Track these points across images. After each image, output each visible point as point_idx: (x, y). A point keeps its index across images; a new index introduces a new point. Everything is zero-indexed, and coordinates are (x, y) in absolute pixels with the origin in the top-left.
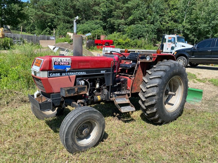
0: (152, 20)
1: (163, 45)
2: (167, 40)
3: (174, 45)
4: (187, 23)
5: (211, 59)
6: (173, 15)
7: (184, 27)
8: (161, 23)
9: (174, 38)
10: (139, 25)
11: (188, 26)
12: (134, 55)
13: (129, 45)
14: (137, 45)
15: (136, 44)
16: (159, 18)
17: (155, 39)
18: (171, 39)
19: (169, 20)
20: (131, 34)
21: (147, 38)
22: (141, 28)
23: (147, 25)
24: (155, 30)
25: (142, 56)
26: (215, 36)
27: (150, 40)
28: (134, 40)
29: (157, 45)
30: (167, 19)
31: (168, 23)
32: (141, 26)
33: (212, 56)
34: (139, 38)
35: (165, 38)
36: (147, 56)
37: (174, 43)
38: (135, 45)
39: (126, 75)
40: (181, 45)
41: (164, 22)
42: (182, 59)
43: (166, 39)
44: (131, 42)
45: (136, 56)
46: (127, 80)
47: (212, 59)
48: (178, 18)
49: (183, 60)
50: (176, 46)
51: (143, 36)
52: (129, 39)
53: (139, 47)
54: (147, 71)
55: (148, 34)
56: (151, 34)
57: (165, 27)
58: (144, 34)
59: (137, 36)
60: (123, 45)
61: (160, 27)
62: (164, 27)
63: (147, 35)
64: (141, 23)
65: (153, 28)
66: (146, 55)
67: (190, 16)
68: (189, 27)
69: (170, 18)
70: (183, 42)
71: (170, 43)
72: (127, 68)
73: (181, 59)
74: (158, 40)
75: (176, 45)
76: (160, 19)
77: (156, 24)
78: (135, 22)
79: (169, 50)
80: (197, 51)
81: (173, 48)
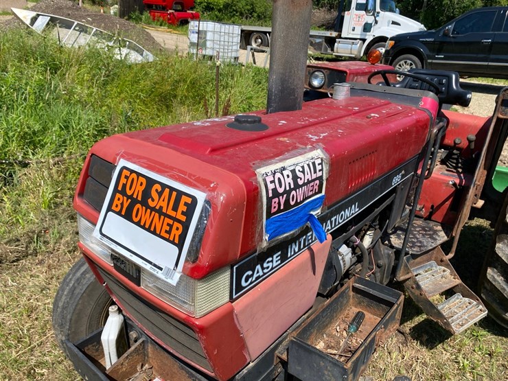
1: (342, 18)
2: (353, 5)
3: (370, 19)
5: (486, 63)
13: (234, 10)
14: (254, 11)
15: (252, 9)
18: (364, 2)
33: (492, 56)
37: (373, 15)
38: (248, 10)
40: (389, 21)
42: (409, 62)
47: (490, 64)
49: (411, 64)
50: (376, 22)
53: (259, 17)
60: (220, 11)
71: (364, 12)
73: (406, 62)
75: (377, 19)
79: (358, 33)
80: (452, 40)
81: (367, 28)
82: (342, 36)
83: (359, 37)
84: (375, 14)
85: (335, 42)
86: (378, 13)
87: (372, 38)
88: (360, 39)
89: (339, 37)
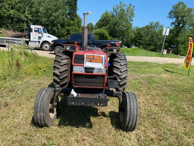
2: (33, 30)
3: (40, 35)
4: (29, 14)
6: (13, 4)
7: (27, 17)
8: (1, 10)
9: (41, 29)
11: (30, 17)
18: (37, 29)
19: (9, 8)
25: (110, 49)
26: (53, 29)
35: (31, 28)
40: (47, 36)
41: (5, 9)
50: (43, 36)
61: (1, 13)
62: (5, 14)
67: (32, 9)
68: (32, 18)
69: (11, 6)
71: (37, 33)
73: (58, 48)
79: (37, 39)
80: (71, 42)
81: (40, 38)
82: (31, 40)
83: (37, 41)
84: (42, 34)
85: (29, 42)
86: (43, 33)
87: (42, 41)
88: (38, 42)
89: (30, 41)
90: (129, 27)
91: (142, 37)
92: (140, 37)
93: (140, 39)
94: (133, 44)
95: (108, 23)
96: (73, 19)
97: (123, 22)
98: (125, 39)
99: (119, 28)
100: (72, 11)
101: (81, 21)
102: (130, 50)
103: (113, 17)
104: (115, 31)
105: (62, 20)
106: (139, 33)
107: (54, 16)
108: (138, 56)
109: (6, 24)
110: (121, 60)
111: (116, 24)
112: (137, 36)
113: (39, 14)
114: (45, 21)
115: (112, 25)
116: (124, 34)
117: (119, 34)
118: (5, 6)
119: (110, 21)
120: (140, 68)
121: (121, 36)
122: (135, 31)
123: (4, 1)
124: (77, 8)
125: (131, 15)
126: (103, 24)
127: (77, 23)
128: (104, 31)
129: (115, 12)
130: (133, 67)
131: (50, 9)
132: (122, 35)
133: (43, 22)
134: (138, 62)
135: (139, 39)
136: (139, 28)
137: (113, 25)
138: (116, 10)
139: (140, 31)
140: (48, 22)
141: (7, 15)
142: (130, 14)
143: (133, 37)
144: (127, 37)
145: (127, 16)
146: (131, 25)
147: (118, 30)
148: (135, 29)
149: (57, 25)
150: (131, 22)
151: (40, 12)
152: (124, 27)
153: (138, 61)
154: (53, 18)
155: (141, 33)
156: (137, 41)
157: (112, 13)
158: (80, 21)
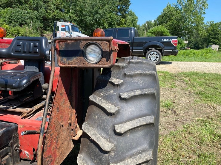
0: (35, 6)
1: (56, 34)
3: (68, 35)
4: (73, 14)
6: (58, 4)
7: (71, 17)
8: (46, 11)
9: (69, 26)
10: (19, 9)
11: (74, 17)
12: (30, 44)
14: (19, 33)
16: (44, 4)
17: (41, 28)
19: (54, 9)
20: (9, 19)
21: (32, 27)
22: (22, 14)
23: (29, 11)
24: (41, 18)
25: (67, 45)
27: (35, 29)
28: (15, 27)
29: (45, 35)
30: (52, 7)
31: (53, 11)
32: (21, 11)
34: (20, 25)
35: (57, 25)
36: (88, 45)
37: (69, 33)
38: (16, 33)
39: (11, 109)
41: (49, 10)
43: (58, 27)
44: (11, 30)
45: (36, 46)
46: (16, 129)
48: (64, 7)
50: (71, 36)
51: (26, 23)
52: (7, 26)
53: (22, 36)
54: (92, 98)
55: (33, 21)
56: (36, 22)
57: (51, 16)
58: (28, 21)
59: (18, 22)
61: (46, 15)
62: (49, 15)
63: (31, 23)
64: (20, 7)
65: (37, 15)
66: (85, 43)
67: (76, 7)
68: (76, 18)
69: (56, 6)
70: (78, 32)
71: (65, 32)
72: (12, 87)
74: (45, 30)
75: (71, 34)
76: (45, 6)
77: (40, 11)
78: (13, 4)
90: (199, 22)
91: (219, 35)
92: (215, 35)
93: (215, 38)
94: (205, 44)
95: (169, 19)
96: (125, 16)
97: (190, 16)
98: (194, 39)
99: (185, 24)
100: (124, 6)
101: (137, 18)
102: (199, 53)
103: (176, 10)
104: (179, 29)
105: (110, 17)
106: (213, 31)
107: (99, 13)
108: (211, 62)
109: (51, 27)
110: (125, 100)
111: (181, 20)
112: (210, 34)
113: (84, 12)
114: (90, 20)
115: (175, 21)
116: (191, 31)
117: (185, 32)
118: (50, 6)
119: (173, 17)
120: (217, 89)
121: (187, 35)
122: (208, 28)
123: (49, 1)
124: (130, 3)
125: (203, 6)
126: (163, 21)
127: (132, 21)
128: (162, 28)
129: (179, 4)
130: (200, 85)
131: (96, 6)
132: (188, 33)
133: (87, 21)
134: (212, 74)
135: (213, 38)
136: (215, 23)
137: (177, 20)
138: (181, 2)
139: (216, 27)
140: (93, 21)
141: (52, 17)
142: (201, 5)
143: (204, 36)
144: (196, 36)
145: (197, 8)
146: (203, 19)
147: (183, 27)
148: (208, 25)
149: (103, 23)
150: (203, 16)
151: (85, 11)
152: (192, 23)
153: (213, 72)
154: (99, 16)
155: (217, 30)
156: (210, 40)
157: (175, 6)
158: (135, 19)
